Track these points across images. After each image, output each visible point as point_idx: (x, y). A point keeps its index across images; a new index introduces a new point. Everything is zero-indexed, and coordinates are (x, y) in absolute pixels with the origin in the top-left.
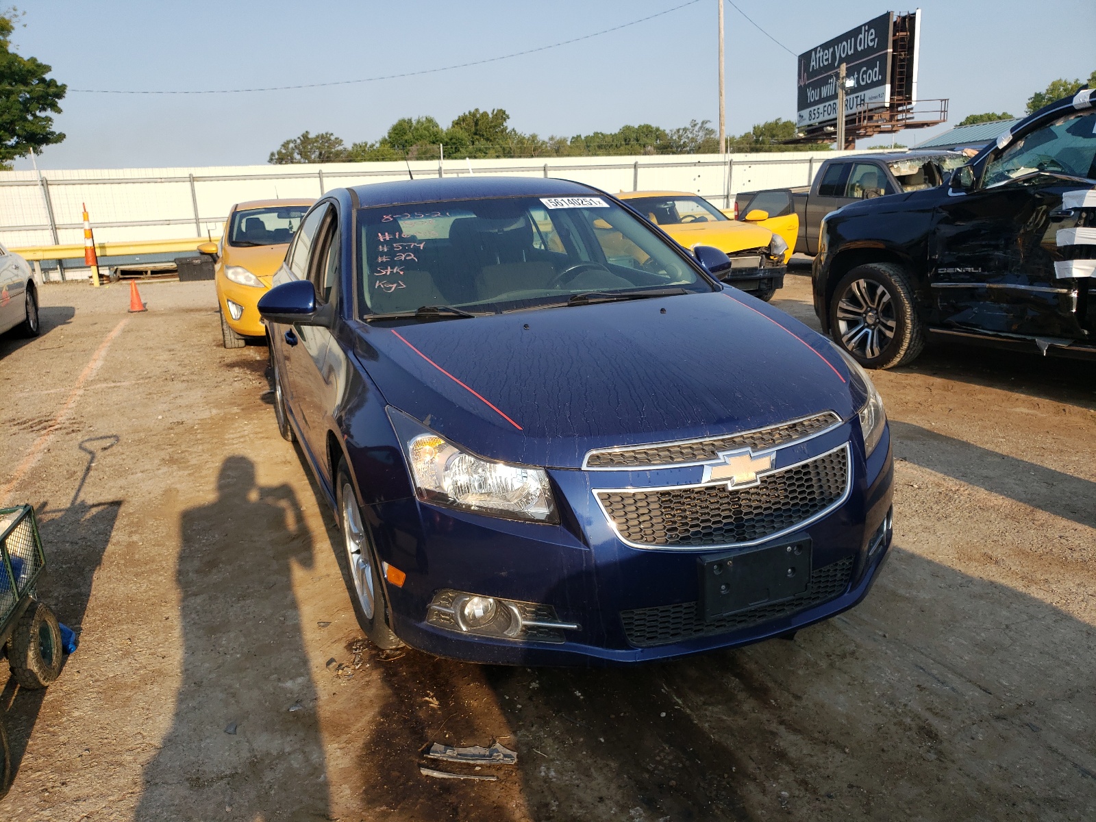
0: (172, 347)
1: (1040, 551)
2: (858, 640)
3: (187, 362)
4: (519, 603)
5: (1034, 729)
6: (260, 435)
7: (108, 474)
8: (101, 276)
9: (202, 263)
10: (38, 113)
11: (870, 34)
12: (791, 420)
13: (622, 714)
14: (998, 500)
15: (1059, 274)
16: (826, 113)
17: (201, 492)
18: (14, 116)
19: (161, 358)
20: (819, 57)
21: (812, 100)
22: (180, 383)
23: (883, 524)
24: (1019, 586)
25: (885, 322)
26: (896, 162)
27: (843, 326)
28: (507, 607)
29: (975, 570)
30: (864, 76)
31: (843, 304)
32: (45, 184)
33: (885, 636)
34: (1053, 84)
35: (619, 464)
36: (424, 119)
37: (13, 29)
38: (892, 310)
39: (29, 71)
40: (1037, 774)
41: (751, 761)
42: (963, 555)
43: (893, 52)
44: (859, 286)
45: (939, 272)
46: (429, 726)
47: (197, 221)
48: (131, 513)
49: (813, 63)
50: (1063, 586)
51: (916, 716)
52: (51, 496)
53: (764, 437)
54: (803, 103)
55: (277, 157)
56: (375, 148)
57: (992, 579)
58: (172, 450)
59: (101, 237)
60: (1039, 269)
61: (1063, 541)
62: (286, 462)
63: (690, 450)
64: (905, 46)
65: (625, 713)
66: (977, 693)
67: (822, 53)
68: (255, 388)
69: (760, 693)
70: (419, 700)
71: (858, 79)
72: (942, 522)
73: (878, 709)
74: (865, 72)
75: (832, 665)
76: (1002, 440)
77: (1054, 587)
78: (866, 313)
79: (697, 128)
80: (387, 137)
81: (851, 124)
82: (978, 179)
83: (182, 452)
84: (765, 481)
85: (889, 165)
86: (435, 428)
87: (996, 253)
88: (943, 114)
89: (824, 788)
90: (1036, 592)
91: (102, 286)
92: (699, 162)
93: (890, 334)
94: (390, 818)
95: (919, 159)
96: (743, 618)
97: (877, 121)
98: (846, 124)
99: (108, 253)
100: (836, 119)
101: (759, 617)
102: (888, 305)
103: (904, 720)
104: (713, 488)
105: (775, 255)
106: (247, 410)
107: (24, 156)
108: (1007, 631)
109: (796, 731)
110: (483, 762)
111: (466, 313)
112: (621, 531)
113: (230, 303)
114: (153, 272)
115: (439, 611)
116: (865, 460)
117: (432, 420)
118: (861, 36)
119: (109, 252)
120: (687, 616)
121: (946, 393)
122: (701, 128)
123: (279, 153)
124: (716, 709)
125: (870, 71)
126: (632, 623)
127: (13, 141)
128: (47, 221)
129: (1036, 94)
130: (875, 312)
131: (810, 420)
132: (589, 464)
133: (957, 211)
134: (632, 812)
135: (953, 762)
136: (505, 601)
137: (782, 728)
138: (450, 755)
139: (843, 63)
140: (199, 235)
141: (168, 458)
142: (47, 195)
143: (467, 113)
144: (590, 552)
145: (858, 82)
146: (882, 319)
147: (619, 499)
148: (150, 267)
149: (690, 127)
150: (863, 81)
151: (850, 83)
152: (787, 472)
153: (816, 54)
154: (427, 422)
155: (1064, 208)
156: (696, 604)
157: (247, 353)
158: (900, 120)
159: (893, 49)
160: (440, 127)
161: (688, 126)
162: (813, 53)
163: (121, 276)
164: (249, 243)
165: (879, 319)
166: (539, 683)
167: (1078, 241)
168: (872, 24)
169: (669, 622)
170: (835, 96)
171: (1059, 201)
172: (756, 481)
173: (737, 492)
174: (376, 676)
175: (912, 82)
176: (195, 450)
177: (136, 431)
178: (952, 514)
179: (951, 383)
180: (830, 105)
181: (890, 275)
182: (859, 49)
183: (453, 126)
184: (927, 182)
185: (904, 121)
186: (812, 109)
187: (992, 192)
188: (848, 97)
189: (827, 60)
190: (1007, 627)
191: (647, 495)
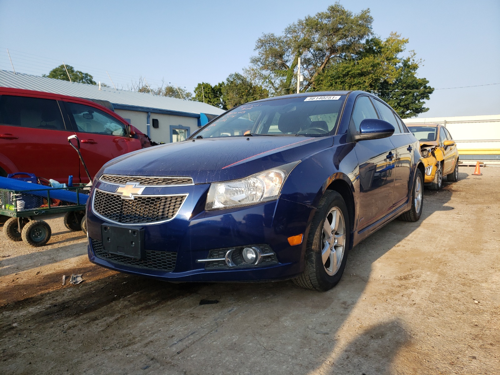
10: (420, 100)
12: (164, 176)
18: (409, 102)
39: (420, 84)
84: (136, 199)
127: (408, 112)
131: (177, 179)
173: (124, 200)
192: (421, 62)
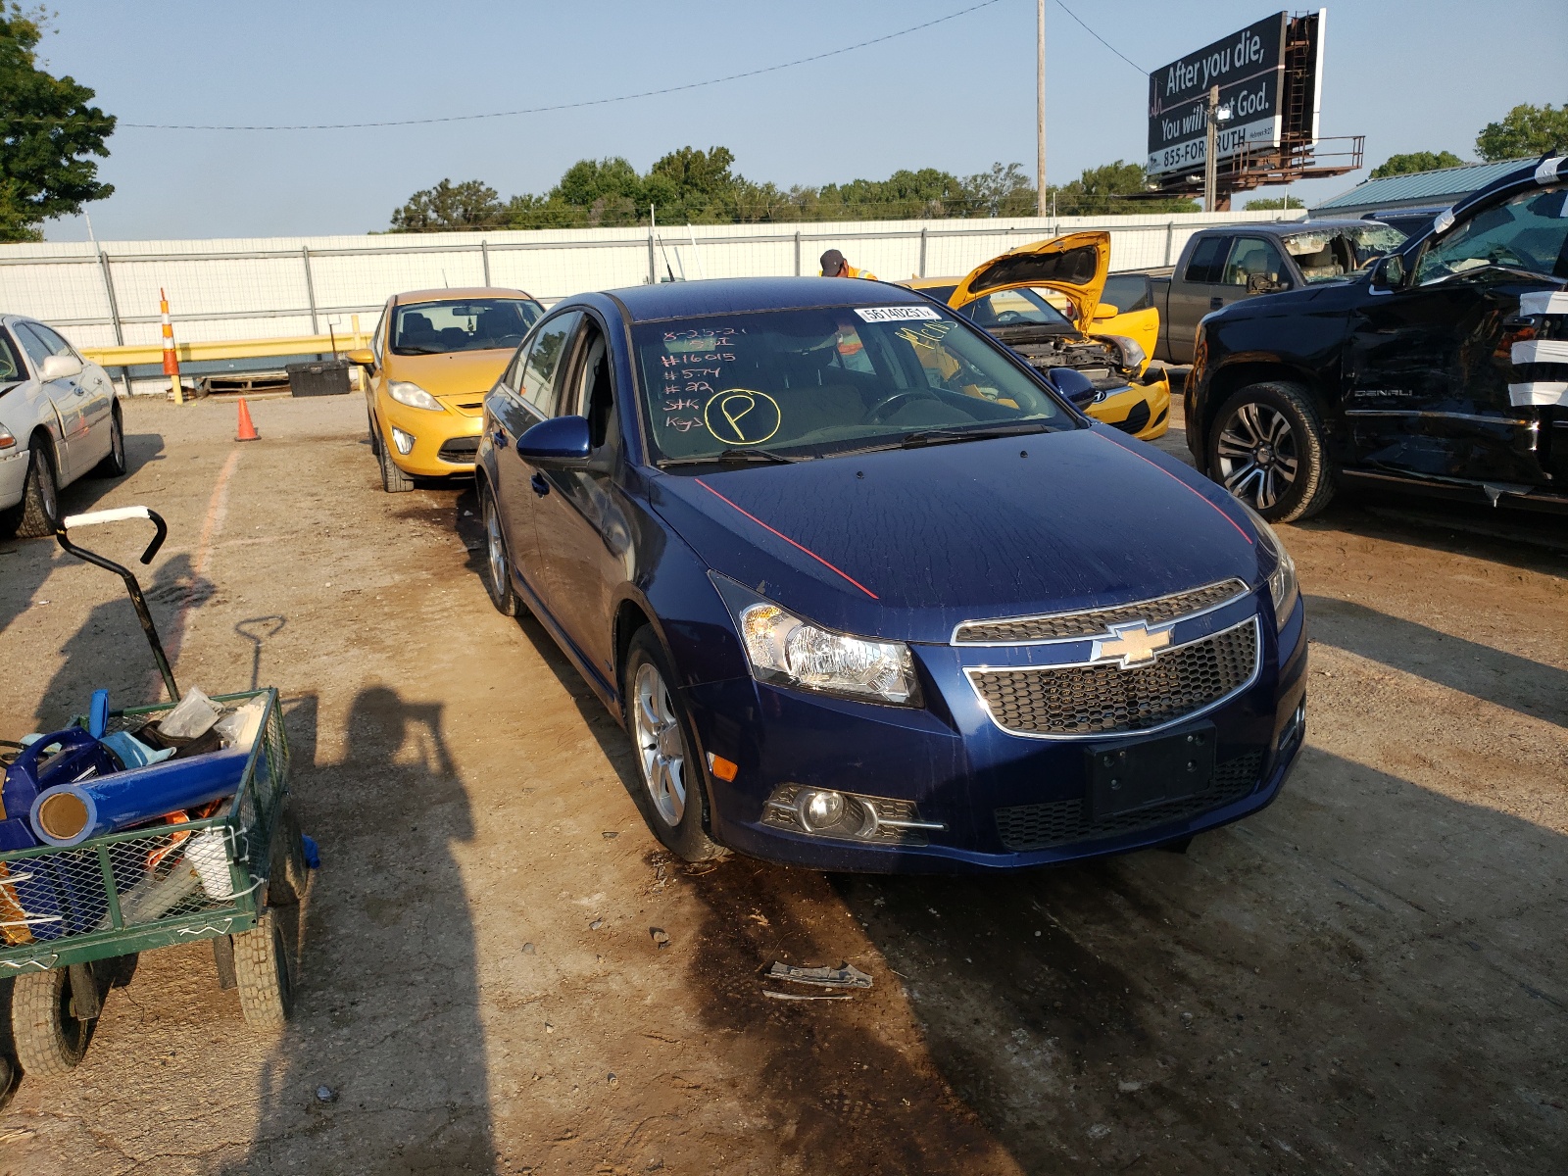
0: (314, 490)
1: (1486, 752)
2: (1264, 853)
3: (339, 510)
4: (874, 799)
5: (1475, 948)
6: (468, 609)
7: (283, 656)
8: (184, 389)
9: (323, 371)
10: (75, 156)
11: (1253, 42)
12: (1191, 588)
13: (989, 934)
14: (1434, 690)
15: (1515, 400)
16: (1189, 156)
17: (411, 681)
18: (44, 160)
19: (302, 505)
20: (1180, 76)
21: (1170, 137)
22: (339, 539)
23: (1295, 713)
24: (1459, 794)
25: (1282, 460)
26: (1294, 237)
27: (1226, 465)
28: (860, 805)
29: (1404, 773)
30: (1245, 103)
31: (1226, 437)
32: (105, 260)
33: (1296, 849)
34: (1515, 111)
35: (993, 639)
36: (613, 162)
37: (41, 37)
38: (1292, 445)
39: (63, 97)
40: (1477, 994)
41: (1146, 982)
42: (1387, 755)
43: (1286, 69)
44: (1248, 413)
45: (1356, 395)
46: (762, 946)
47: (314, 312)
48: (330, 706)
49: (1171, 85)
50: (1513, 793)
51: (1336, 936)
52: (220, 685)
53: (1161, 608)
54: (1156, 142)
55: (403, 215)
56: (543, 202)
57: (1426, 785)
58: (356, 627)
59: (183, 334)
60: (1489, 393)
61: (1514, 740)
62: (511, 643)
63: (1075, 623)
64: (1304, 60)
65: (992, 932)
66: (1409, 911)
67: (1183, 70)
68: (443, 546)
69: (1150, 911)
70: (744, 917)
71: (1235, 107)
72: (1362, 718)
73: (1291, 928)
74: (1245, 98)
75: (1233, 881)
76: (1439, 616)
77: (1501, 794)
78: (1257, 448)
79: (1002, 174)
80: (559, 187)
81: (1224, 171)
82: (1409, 272)
83: (371, 630)
84: (1163, 660)
85: (1284, 241)
86: (771, 597)
87: (1432, 371)
88: (1356, 157)
89: (1233, 1009)
90: (1478, 799)
91: (186, 403)
92: (1012, 229)
93: (1289, 477)
94: (738, 1040)
95: (1324, 232)
96: (1134, 819)
97: (1263, 168)
98: (1218, 172)
99: (193, 358)
100: (1204, 164)
101: (1153, 819)
102: (1287, 438)
103: (1323, 939)
104: (1103, 667)
105: (1128, 367)
106: (442, 577)
107: (56, 217)
108: (1444, 843)
109: (1196, 951)
110: (834, 985)
111: (780, 458)
112: (996, 716)
113: (395, 431)
114: (255, 384)
115: (777, 809)
116: (1277, 636)
117: (766, 587)
118: (1241, 46)
119: (195, 355)
120: (1071, 816)
121: (1365, 555)
122: (1007, 174)
123: (407, 209)
124: (1100, 928)
125: (1253, 96)
126: (1007, 824)
127: (39, 197)
128: (107, 313)
129: (1490, 125)
130: (1269, 447)
131: (1212, 589)
132: (958, 639)
133: (1381, 315)
134: (1015, 1034)
135: (1381, 982)
136: (857, 796)
137: (1179, 949)
138: (796, 975)
139: (1214, 85)
140: (316, 331)
141: (354, 636)
142: (108, 274)
143: (674, 153)
144: (961, 740)
145: (1235, 112)
146: (1278, 457)
147: (994, 679)
148: (250, 377)
149: (993, 173)
150: (1243, 110)
151: (1224, 114)
152: (1187, 649)
153: (1175, 71)
154: (761, 588)
155: (1522, 314)
156: (1082, 802)
157: (418, 498)
158: (1295, 166)
159: (1286, 64)
160: (635, 173)
161: (989, 171)
162: (1172, 69)
163: (212, 390)
164: (418, 349)
165: (1274, 456)
166: (885, 900)
167: (1539, 358)
168: (1255, 29)
169: (1049, 822)
170: (1203, 132)
171: (1516, 305)
172: (1153, 659)
173: (1130, 672)
174: (687, 892)
175: (1312, 112)
176: (388, 627)
177: (301, 603)
178: (1375, 708)
179: (1370, 541)
180: (1195, 144)
181: (1290, 399)
182: (1237, 64)
183: (655, 172)
184: (1336, 262)
185: (1300, 168)
186: (1169, 149)
187: (1427, 290)
188: (1221, 134)
189: (1191, 80)
190: (1444, 838)
191: (1025, 675)
192: (44, 18)
